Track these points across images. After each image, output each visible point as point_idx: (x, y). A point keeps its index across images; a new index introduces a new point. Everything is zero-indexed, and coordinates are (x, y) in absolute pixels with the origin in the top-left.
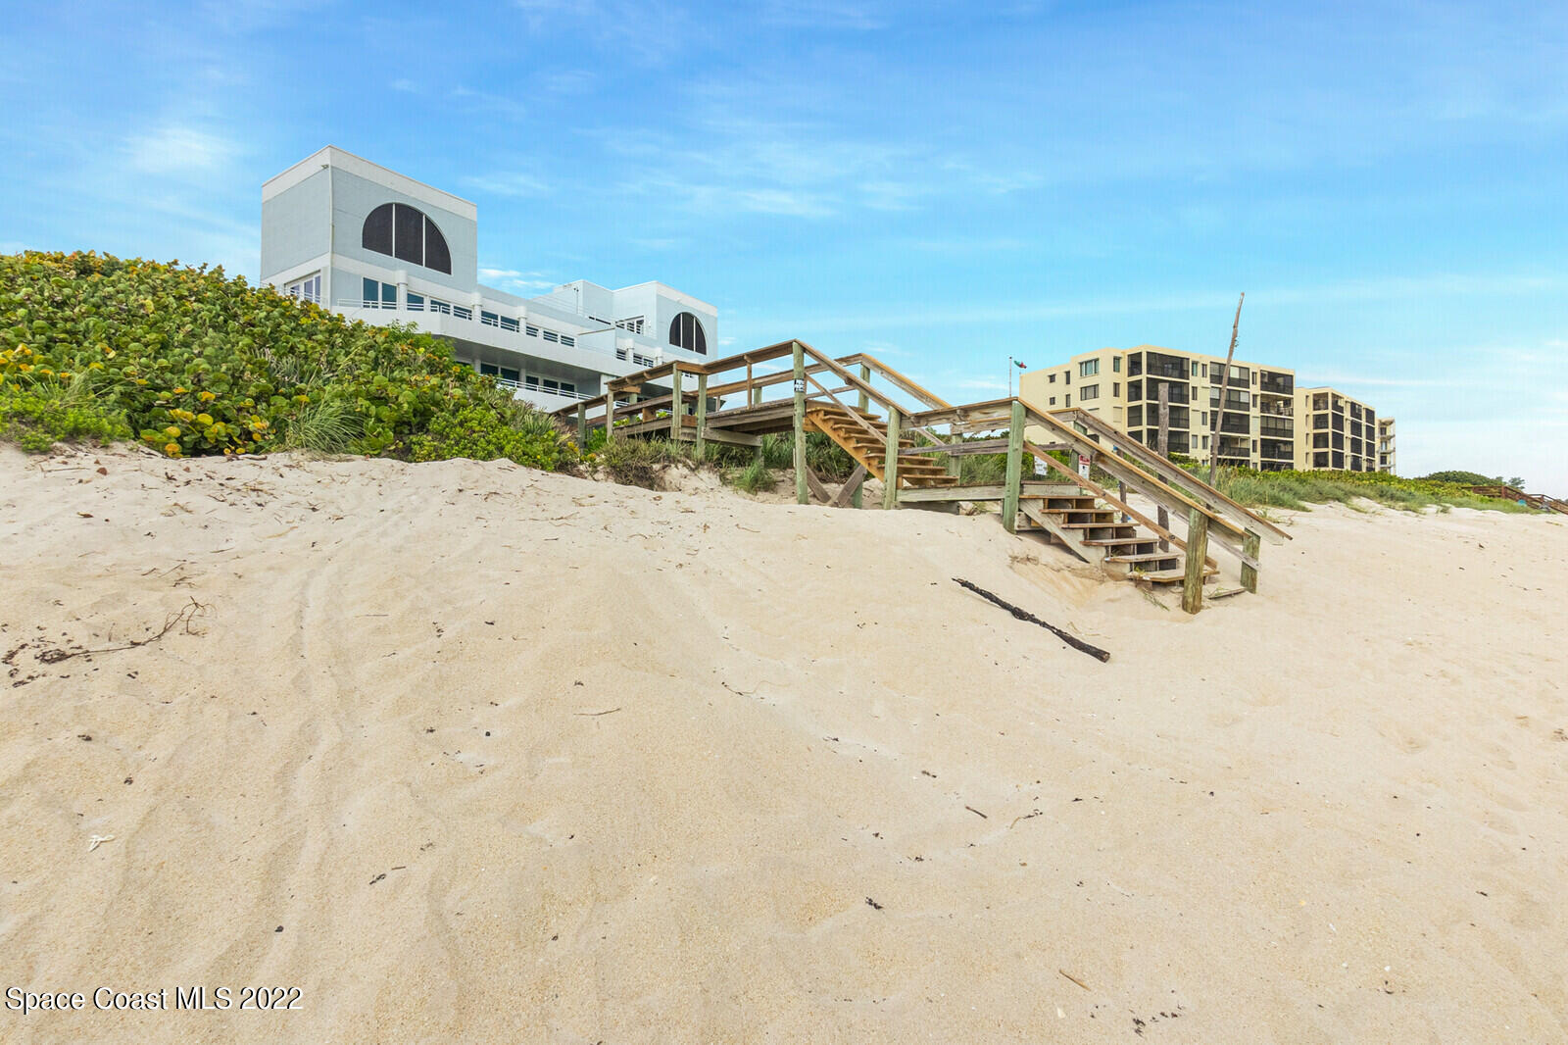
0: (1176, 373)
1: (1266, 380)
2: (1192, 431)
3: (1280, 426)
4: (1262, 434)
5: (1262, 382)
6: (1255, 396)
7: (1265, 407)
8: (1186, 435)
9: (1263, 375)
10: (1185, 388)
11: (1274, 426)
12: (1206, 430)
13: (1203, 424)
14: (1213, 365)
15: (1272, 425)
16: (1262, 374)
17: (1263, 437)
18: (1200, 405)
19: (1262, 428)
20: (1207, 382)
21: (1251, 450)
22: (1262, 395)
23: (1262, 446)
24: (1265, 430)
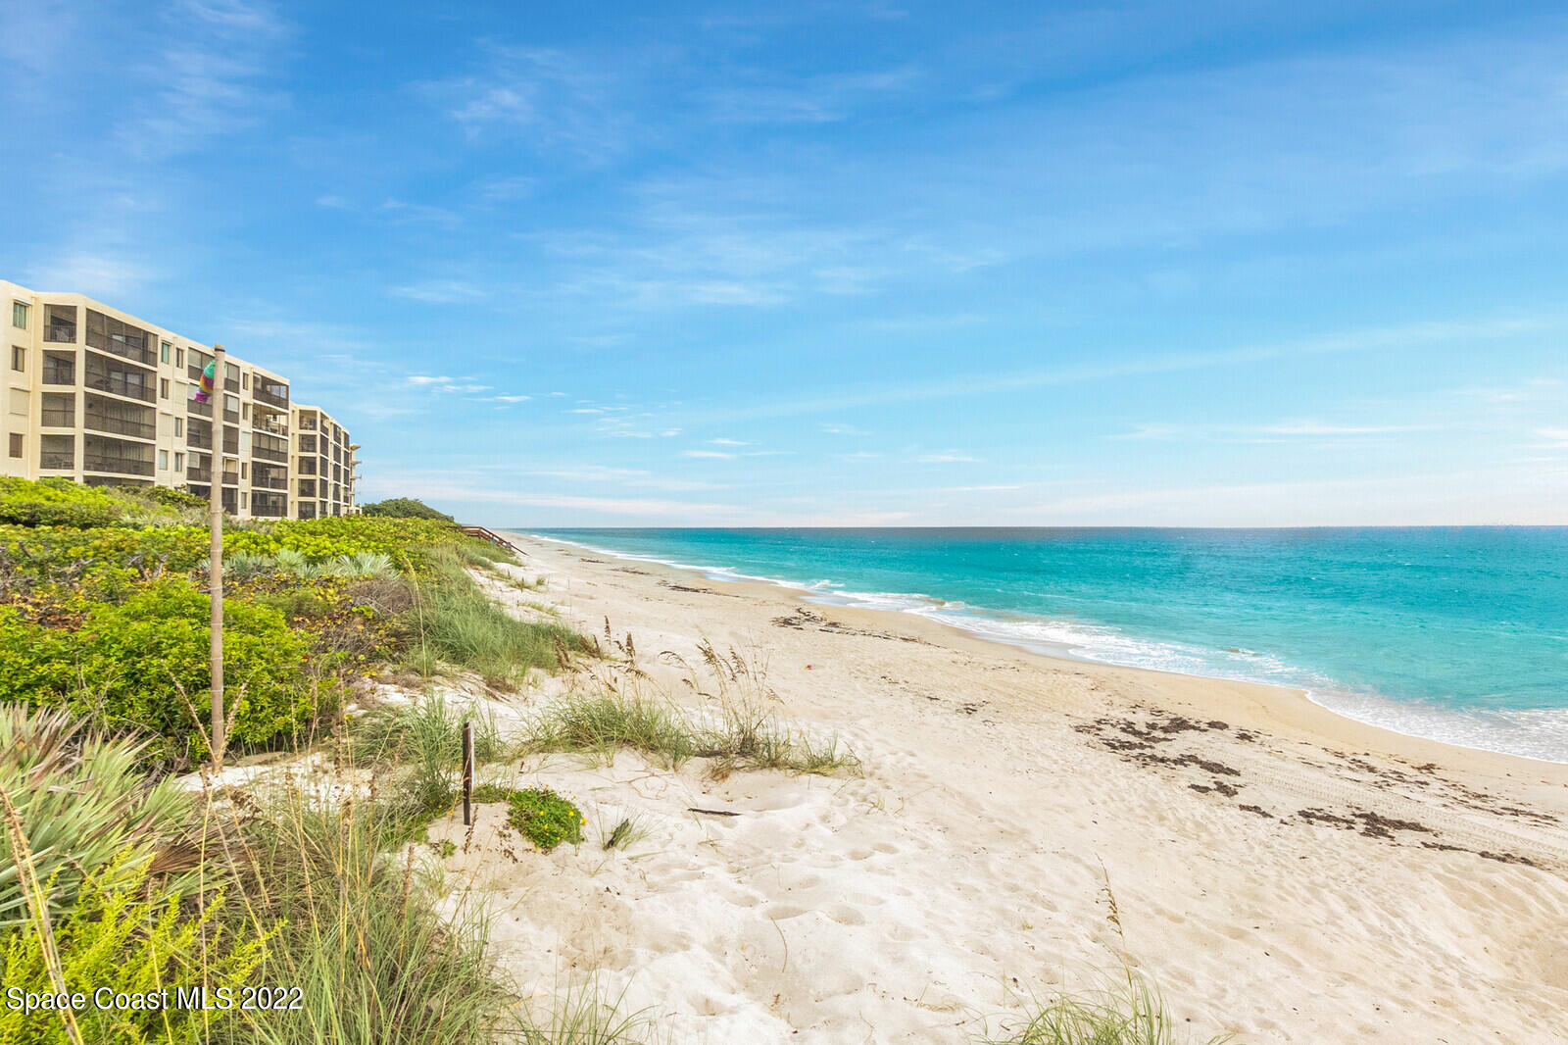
0: (137, 352)
1: (259, 386)
2: (160, 443)
3: (274, 447)
4: (253, 456)
5: (254, 388)
6: (245, 405)
7: (256, 422)
8: (150, 448)
9: (255, 380)
10: (149, 377)
11: (267, 447)
12: (181, 444)
13: (177, 436)
14: (193, 353)
15: (264, 445)
16: (254, 377)
17: (256, 459)
18: (172, 406)
19: (253, 447)
20: (182, 375)
21: (240, 475)
22: (255, 405)
23: (254, 471)
24: (257, 451)
